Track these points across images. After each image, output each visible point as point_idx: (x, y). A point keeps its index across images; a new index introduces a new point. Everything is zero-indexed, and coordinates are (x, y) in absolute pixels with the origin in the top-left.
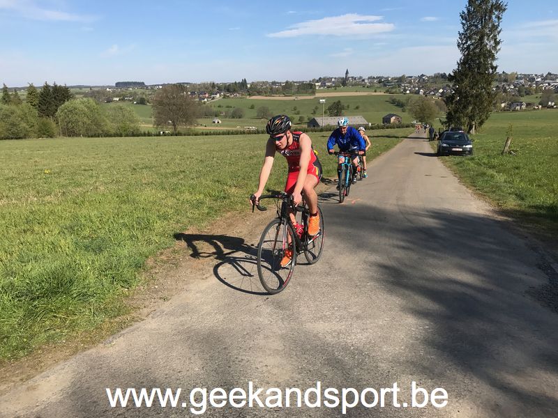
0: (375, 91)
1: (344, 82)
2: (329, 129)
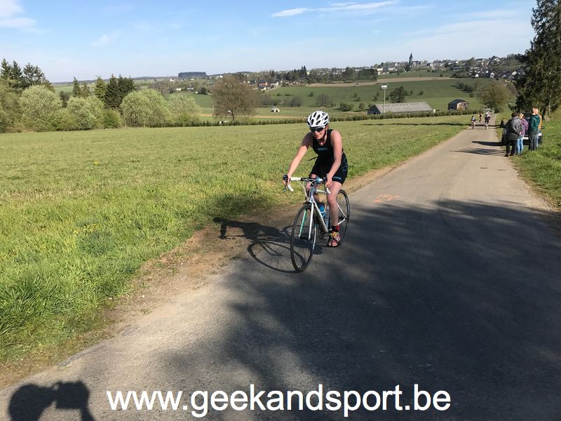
0: (441, 76)
1: (407, 67)
2: (390, 116)
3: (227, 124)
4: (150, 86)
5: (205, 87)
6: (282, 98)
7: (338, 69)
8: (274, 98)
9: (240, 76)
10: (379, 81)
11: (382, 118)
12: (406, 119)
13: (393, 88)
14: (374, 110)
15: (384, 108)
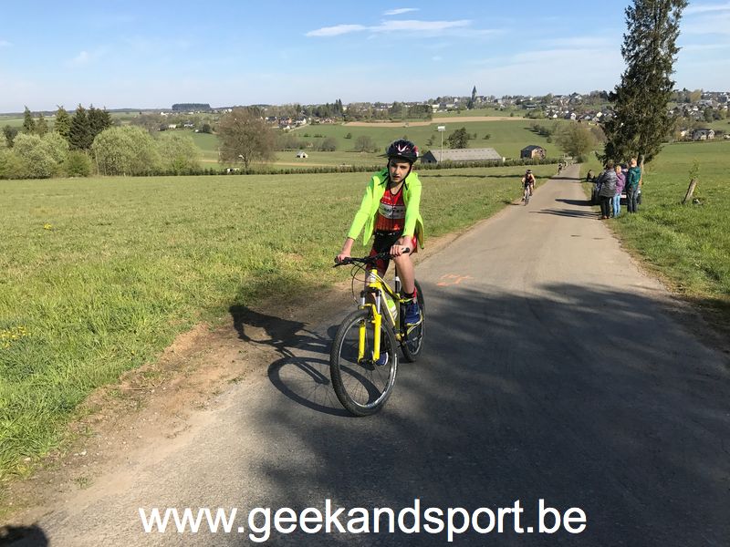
0: (512, 116)
1: (470, 103)
2: (449, 165)
3: (237, 173)
4: (134, 121)
5: (208, 123)
6: (311, 140)
7: (383, 105)
8: (300, 140)
9: (255, 110)
10: (435, 120)
11: (439, 167)
12: (470, 169)
13: (453, 130)
14: (428, 158)
15: (442, 155)
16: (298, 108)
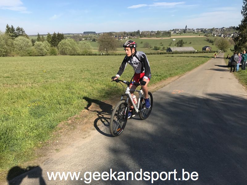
0: (199, 35)
1: (185, 31)
2: (176, 53)
3: (104, 55)
4: (71, 37)
5: (95, 38)
7: (154, 32)
9: (110, 34)
10: (172, 37)
11: (173, 53)
12: (184, 54)
13: (178, 40)
14: (169, 50)
15: (174, 49)
16: (125, 33)
